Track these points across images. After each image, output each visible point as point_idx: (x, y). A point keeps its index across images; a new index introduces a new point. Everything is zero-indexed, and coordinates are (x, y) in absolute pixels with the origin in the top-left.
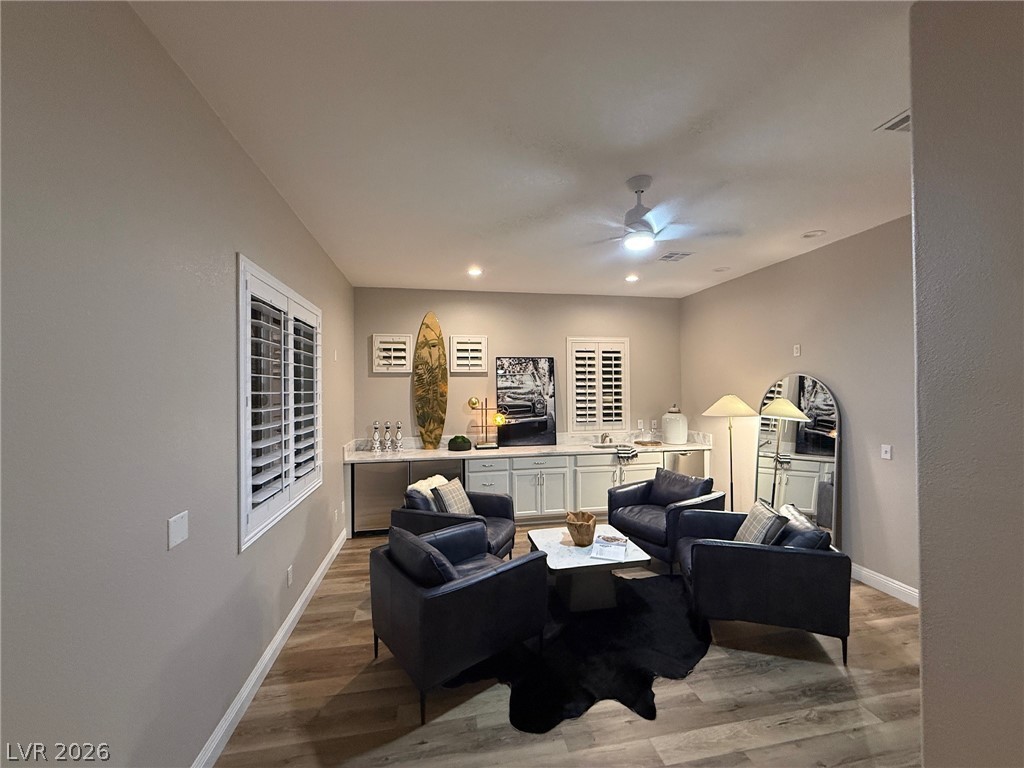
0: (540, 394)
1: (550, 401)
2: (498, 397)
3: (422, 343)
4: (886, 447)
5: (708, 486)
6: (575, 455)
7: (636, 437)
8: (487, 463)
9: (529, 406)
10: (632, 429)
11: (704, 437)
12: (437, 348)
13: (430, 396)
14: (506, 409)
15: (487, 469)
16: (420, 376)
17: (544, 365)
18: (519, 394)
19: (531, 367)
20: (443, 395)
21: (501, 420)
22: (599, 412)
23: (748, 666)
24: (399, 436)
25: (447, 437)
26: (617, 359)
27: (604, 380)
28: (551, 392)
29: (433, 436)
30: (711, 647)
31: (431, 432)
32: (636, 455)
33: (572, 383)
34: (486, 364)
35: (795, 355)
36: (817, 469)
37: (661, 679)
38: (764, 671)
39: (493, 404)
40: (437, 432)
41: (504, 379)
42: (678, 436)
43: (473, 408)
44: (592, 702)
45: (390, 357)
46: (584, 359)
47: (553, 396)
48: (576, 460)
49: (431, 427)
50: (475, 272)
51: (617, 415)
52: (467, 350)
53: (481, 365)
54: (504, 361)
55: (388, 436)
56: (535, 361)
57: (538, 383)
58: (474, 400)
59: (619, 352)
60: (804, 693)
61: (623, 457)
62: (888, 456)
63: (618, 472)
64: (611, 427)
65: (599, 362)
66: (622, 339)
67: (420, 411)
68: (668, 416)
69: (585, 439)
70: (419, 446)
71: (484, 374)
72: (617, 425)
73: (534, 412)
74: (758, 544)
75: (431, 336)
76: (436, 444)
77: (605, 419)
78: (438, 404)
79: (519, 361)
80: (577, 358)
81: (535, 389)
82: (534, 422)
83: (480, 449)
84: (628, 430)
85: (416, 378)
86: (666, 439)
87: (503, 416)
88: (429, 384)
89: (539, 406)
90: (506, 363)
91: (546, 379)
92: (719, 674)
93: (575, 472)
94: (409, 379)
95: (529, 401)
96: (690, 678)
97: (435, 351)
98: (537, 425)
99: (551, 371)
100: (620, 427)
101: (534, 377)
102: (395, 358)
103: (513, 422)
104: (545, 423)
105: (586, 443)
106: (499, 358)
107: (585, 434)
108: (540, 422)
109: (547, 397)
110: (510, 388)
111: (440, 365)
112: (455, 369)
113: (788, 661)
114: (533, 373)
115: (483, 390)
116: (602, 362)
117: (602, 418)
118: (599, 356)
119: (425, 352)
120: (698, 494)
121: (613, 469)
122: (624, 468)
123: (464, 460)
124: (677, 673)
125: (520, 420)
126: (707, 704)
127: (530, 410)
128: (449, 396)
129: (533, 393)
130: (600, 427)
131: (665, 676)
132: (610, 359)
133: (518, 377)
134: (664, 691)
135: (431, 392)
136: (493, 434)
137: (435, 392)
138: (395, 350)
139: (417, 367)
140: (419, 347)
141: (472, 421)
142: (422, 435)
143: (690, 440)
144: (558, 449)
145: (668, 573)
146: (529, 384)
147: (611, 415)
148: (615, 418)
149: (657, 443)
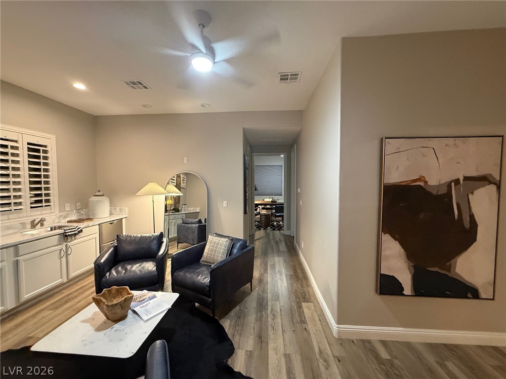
4: (225, 202)
6: (17, 245)
7: (66, 217)
10: (60, 212)
11: (121, 210)
22: (26, 200)
23: (239, 318)
26: (44, 152)
30: (221, 323)
32: (81, 231)
35: (185, 162)
37: (230, 361)
42: (104, 212)
46: (6, 147)
51: (46, 200)
59: (46, 146)
60: (260, 311)
61: (69, 235)
62: (226, 206)
63: (64, 249)
64: (39, 213)
65: (23, 152)
66: (48, 135)
68: (94, 198)
72: (46, 211)
77: (34, 205)
84: (57, 212)
86: (94, 215)
92: (239, 331)
93: (16, 262)
100: (49, 211)
107: (8, 223)
116: (27, 153)
117: (30, 205)
118: (23, 146)
121: (59, 247)
122: (69, 244)
126: (254, 350)
130: (29, 213)
132: (37, 151)
134: (239, 366)
143: (111, 214)
147: (41, 201)
148: (44, 204)
149: (91, 219)
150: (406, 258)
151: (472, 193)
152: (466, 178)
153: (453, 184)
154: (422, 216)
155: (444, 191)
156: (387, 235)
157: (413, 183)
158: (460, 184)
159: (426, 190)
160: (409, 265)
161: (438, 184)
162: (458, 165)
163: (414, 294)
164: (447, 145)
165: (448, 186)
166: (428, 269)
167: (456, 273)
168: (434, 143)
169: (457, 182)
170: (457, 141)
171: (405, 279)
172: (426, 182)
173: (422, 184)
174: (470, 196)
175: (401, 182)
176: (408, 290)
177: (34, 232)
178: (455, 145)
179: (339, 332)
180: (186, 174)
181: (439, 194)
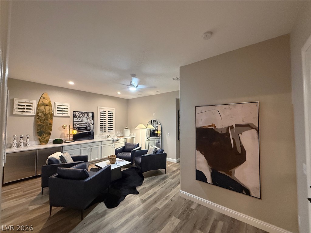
0: (89, 124)
1: (92, 126)
2: (74, 125)
3: (41, 104)
4: (168, 133)
5: (138, 145)
6: (102, 142)
7: (117, 135)
8: (71, 147)
9: (85, 128)
11: (133, 134)
12: (48, 106)
13: (45, 124)
14: (76, 129)
15: (72, 149)
16: (40, 116)
17: (90, 115)
18: (82, 124)
19: (86, 115)
20: (51, 124)
21: (75, 132)
22: (107, 129)
23: (152, 179)
24: (28, 140)
25: (52, 139)
26: (112, 114)
27: (108, 120)
28: (92, 123)
29: (45, 139)
30: (144, 178)
31: (44, 138)
32: (118, 140)
33: (99, 120)
34: (69, 113)
35: (154, 115)
36: (154, 140)
37: (137, 187)
38: (154, 179)
39: (72, 127)
40: (47, 138)
41: (76, 119)
42: (128, 134)
43: (64, 129)
44: (125, 196)
45: (24, 109)
46: (103, 113)
47: (93, 124)
48: (102, 143)
49: (45, 136)
50: (71, 83)
51: (112, 129)
52: (62, 108)
53: (67, 114)
54: (76, 113)
55: (22, 141)
56: (87, 113)
57: (88, 120)
58: (65, 126)
59: (113, 112)
60: (161, 180)
61: (114, 141)
62: (169, 135)
63: (113, 145)
65: (107, 114)
66: (114, 109)
67: (39, 130)
68: (125, 129)
69: (103, 137)
70: (37, 144)
71: (69, 117)
72: (111, 132)
73: (87, 129)
74: (152, 154)
75: (46, 102)
76: (46, 142)
77: (109, 131)
78: (48, 127)
79: (82, 113)
80: (101, 113)
81: (87, 122)
82: (87, 132)
83: (67, 142)
84: (115, 134)
85: (37, 117)
86: (125, 135)
87: (76, 131)
88: (44, 120)
89: (88, 127)
90: (77, 113)
91: (91, 119)
92: (148, 182)
93: (101, 146)
94: (34, 117)
95: (85, 126)
96: (142, 185)
97: (47, 108)
98: (88, 133)
99: (93, 117)
100: (112, 133)
101: (87, 118)
102: (26, 109)
103: (79, 133)
104: (90, 132)
105: (103, 138)
106: (74, 112)
107: (103, 136)
108: (88, 132)
109: (91, 125)
110: (79, 122)
111: (50, 113)
112: (56, 114)
113: (157, 176)
114: (87, 117)
115: (68, 122)
116: (108, 114)
117: (107, 130)
118: (107, 113)
119: (42, 108)
120: (136, 147)
121: (112, 144)
122: (115, 144)
123: (62, 147)
124: (140, 185)
125: (82, 132)
126: (147, 188)
127: (86, 128)
128: (53, 124)
129: (87, 123)
130: (107, 133)
131: (138, 186)
132: (110, 114)
133: (81, 118)
134: (138, 189)
135: (45, 123)
136: (71, 137)
137: (47, 123)
138: (27, 106)
139: (38, 113)
140: (39, 105)
141: (62, 133)
142: (39, 139)
143: (130, 135)
144: (95, 140)
145: (131, 167)
146: (85, 120)
147: (110, 130)
148: (111, 130)
149: (123, 137)
150: (207, 164)
151: (241, 134)
152: (237, 125)
153: (229, 128)
154: (214, 143)
155: (224, 132)
156: (198, 151)
157: (209, 127)
158: (233, 128)
159: (216, 131)
160: (209, 168)
161: (222, 128)
162: (231, 118)
163: (212, 184)
164: (225, 108)
165: (227, 129)
166: (219, 171)
167: (235, 177)
168: (219, 108)
169: (232, 127)
170: (230, 106)
171: (208, 174)
172: (215, 127)
173: (213, 128)
174: (240, 135)
175: (204, 127)
176: (209, 180)
177: (108, 139)
178: (229, 108)
179: (181, 194)
180: (154, 120)
181: (222, 133)
